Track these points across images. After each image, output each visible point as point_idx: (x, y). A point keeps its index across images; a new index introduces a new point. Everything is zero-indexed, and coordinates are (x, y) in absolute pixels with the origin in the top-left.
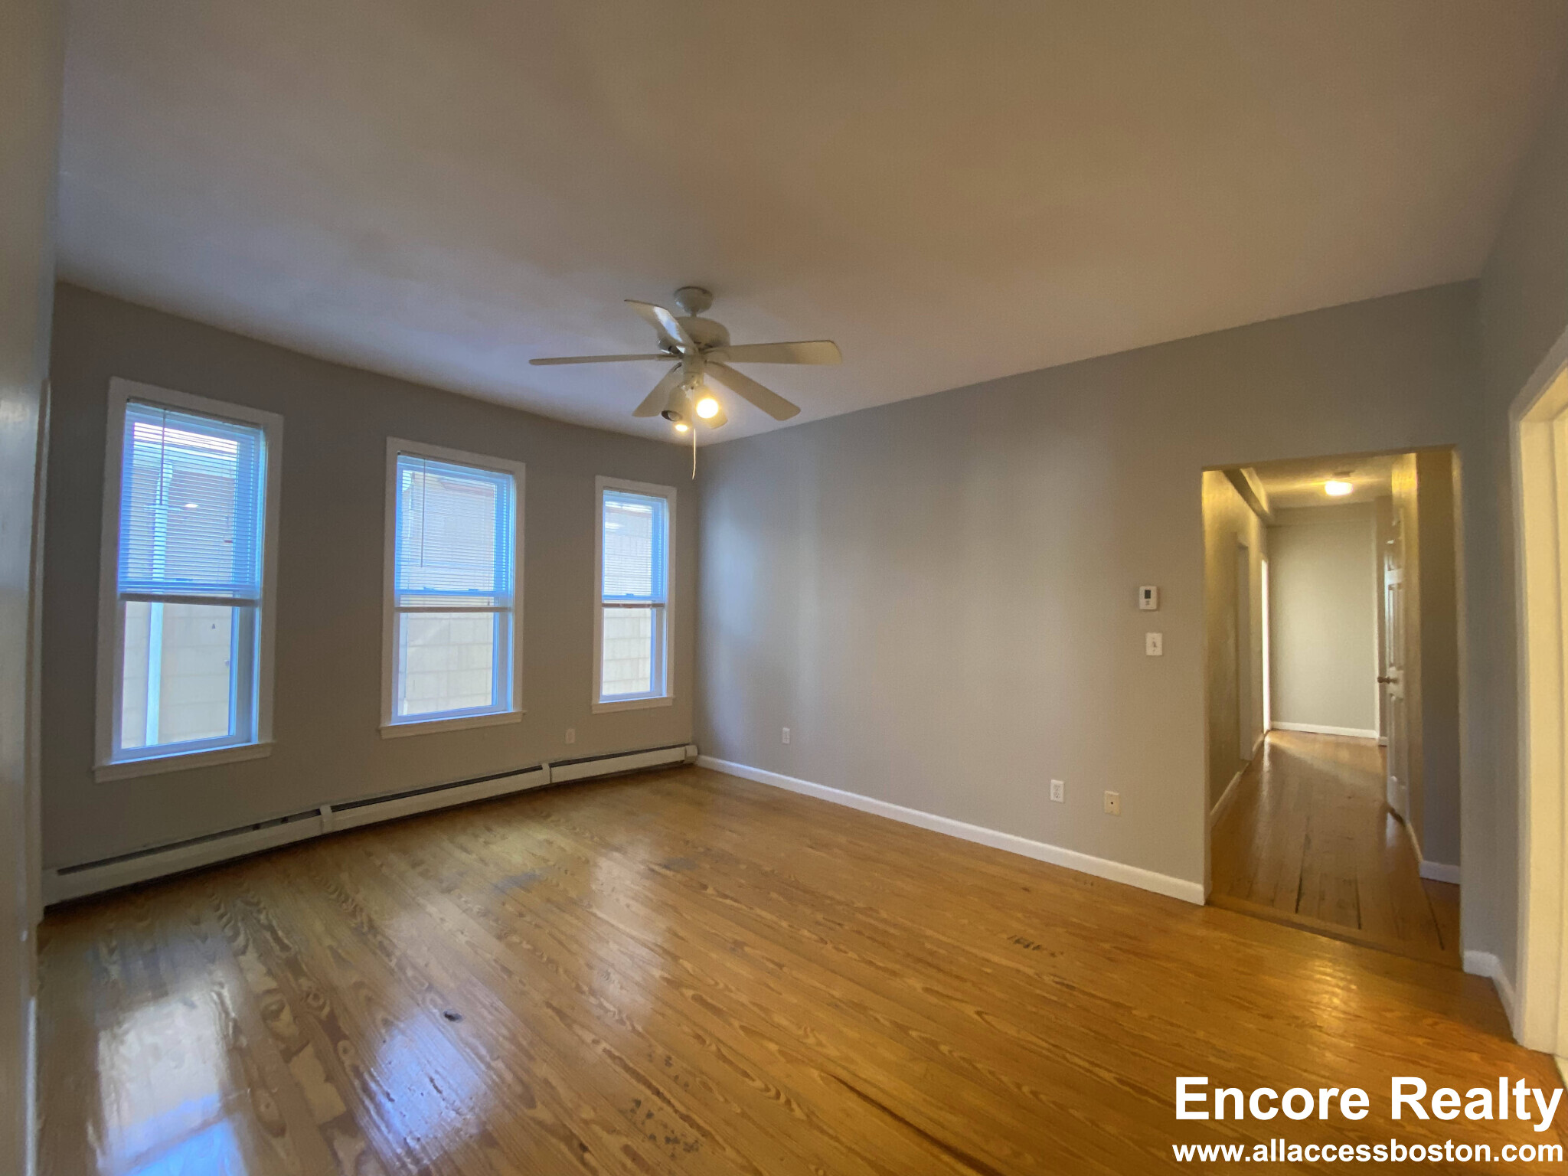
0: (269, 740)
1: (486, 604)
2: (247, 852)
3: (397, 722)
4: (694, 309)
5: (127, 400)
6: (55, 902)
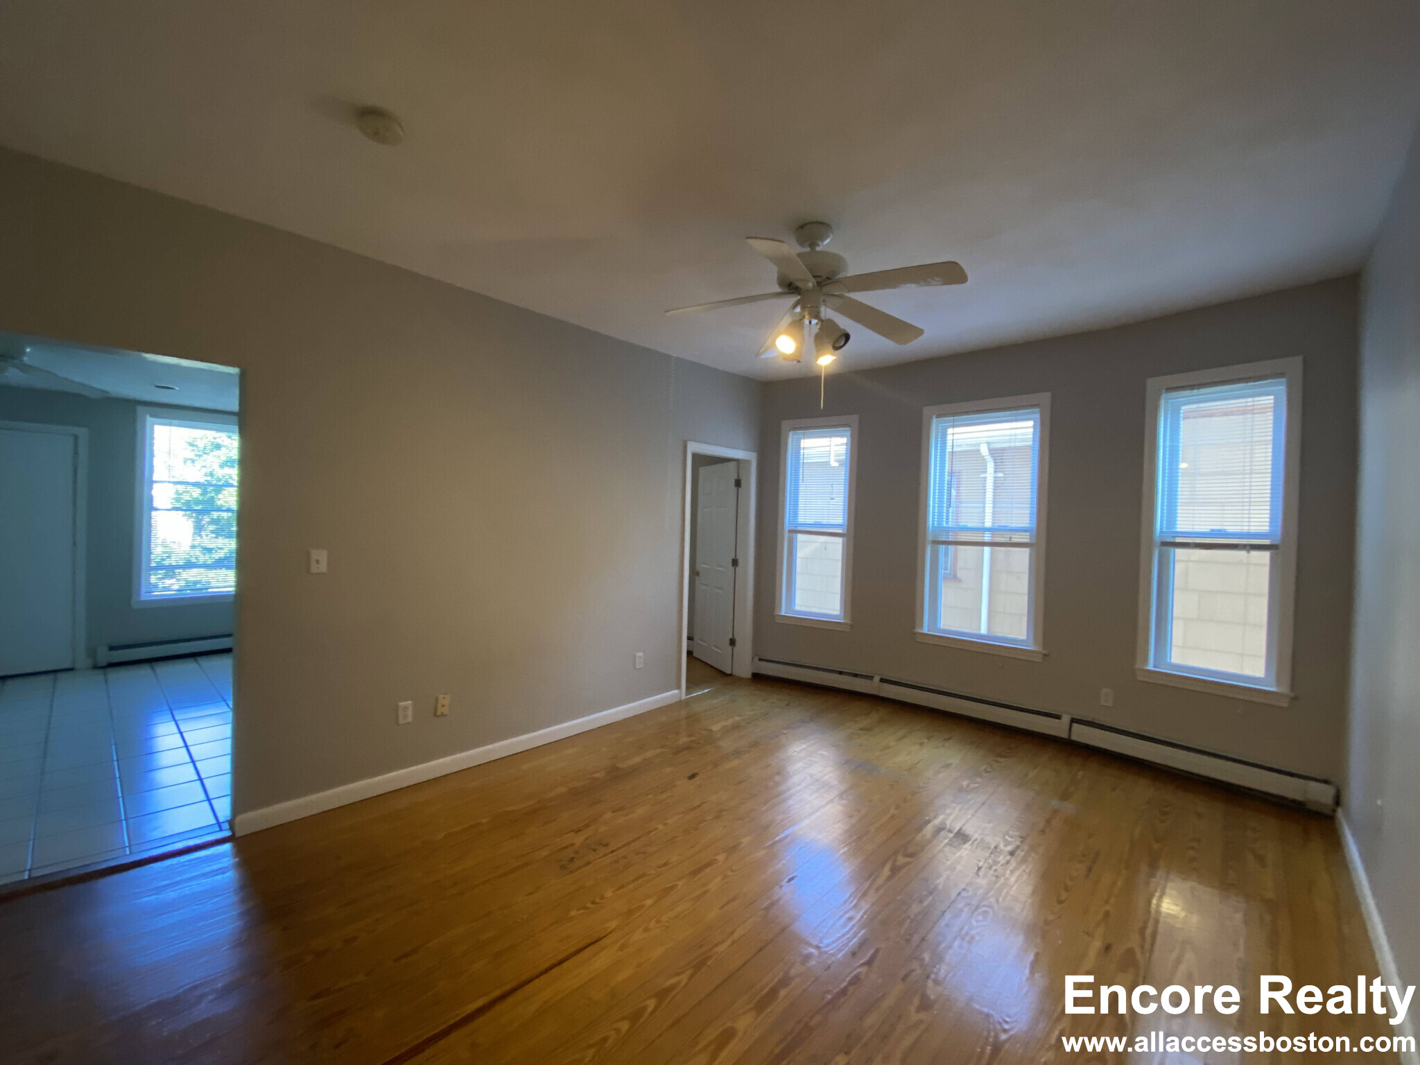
0: (849, 622)
1: (1008, 539)
2: (840, 687)
3: (929, 631)
4: (813, 245)
5: (790, 431)
6: (756, 672)
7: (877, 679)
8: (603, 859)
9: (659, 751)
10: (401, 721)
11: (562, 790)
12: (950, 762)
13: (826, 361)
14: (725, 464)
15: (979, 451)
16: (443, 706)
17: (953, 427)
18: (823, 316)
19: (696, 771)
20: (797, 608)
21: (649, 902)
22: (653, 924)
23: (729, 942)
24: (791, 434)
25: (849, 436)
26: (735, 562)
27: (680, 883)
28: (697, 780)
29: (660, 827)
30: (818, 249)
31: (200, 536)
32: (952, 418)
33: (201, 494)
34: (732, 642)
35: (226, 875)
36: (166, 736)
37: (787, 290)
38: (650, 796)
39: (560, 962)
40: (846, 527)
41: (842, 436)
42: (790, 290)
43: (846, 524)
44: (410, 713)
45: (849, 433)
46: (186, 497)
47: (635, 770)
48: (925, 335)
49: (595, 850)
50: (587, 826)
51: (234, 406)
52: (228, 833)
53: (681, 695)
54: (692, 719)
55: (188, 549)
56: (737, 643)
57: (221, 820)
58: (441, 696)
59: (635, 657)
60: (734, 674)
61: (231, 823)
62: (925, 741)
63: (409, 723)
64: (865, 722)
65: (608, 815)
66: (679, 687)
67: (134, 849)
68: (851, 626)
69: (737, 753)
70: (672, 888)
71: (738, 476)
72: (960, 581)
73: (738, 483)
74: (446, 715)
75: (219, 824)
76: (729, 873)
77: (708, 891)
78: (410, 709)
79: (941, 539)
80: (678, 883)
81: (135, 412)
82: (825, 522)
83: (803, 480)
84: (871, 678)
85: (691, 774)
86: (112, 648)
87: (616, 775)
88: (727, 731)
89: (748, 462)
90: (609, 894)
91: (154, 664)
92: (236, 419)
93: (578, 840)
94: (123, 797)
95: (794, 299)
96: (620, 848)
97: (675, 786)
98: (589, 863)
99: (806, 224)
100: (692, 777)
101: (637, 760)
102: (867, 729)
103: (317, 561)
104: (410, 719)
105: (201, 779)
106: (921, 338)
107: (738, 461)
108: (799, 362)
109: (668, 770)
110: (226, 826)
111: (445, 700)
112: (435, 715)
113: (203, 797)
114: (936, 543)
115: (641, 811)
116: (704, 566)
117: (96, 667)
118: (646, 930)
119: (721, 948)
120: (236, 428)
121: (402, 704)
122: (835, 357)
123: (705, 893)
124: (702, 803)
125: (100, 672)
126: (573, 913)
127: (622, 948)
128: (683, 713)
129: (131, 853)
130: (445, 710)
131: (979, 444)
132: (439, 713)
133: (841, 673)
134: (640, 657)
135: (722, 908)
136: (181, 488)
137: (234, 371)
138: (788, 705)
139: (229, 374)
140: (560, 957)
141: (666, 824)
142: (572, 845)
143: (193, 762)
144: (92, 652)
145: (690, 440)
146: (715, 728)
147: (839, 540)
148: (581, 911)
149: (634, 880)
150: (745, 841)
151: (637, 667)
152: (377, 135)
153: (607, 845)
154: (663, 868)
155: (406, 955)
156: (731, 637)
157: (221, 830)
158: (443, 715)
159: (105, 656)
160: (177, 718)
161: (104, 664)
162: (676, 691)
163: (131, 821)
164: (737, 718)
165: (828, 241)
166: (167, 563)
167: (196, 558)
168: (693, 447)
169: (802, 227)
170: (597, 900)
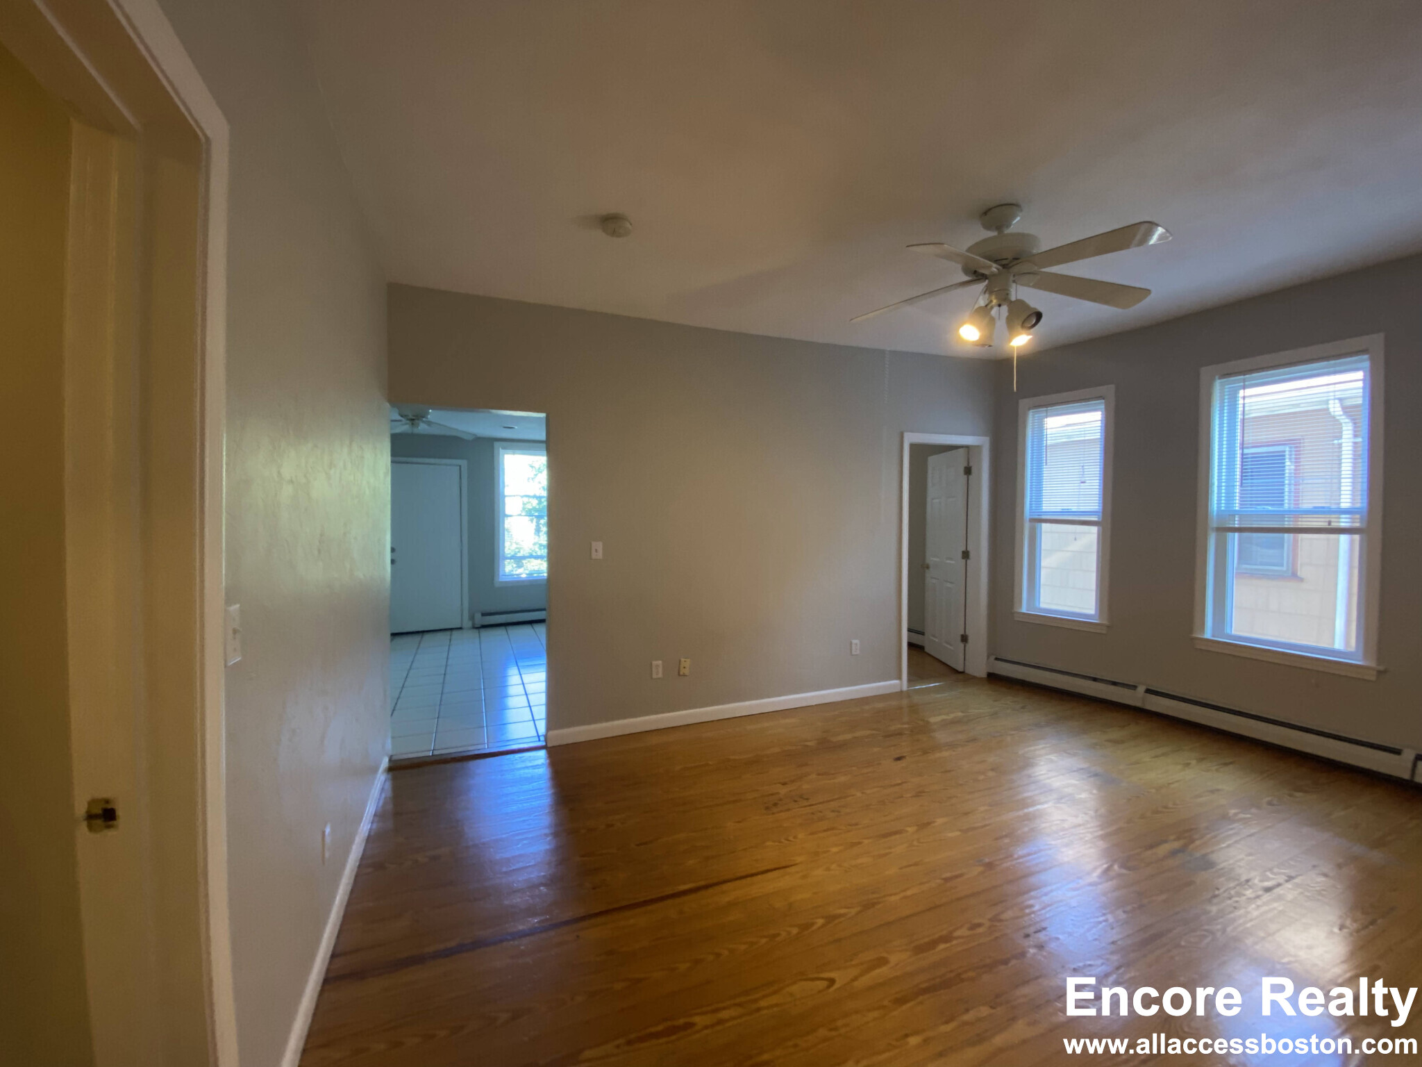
0: (1106, 623)
3: (1213, 636)
4: (999, 228)
5: (1029, 409)
6: (991, 671)
7: (1141, 689)
8: (803, 809)
9: (868, 732)
10: (654, 676)
11: (777, 750)
12: (1220, 787)
13: (1021, 341)
14: (953, 451)
15: (1327, 409)
16: (684, 667)
17: (1244, 388)
18: (1013, 298)
19: (904, 755)
20: (1043, 605)
21: (834, 850)
22: (834, 866)
23: (902, 895)
24: (1031, 413)
25: (1103, 410)
26: (966, 555)
27: (866, 841)
28: (902, 763)
29: (859, 794)
30: (1007, 231)
31: (539, 536)
32: (1242, 377)
33: (538, 504)
34: (964, 639)
35: (540, 770)
36: (513, 678)
37: (975, 278)
38: (854, 768)
39: (752, 875)
40: (1101, 514)
41: (1096, 410)
42: (977, 276)
43: (1101, 510)
44: (660, 670)
45: (1103, 407)
46: (529, 506)
47: (843, 745)
48: (1152, 295)
49: (796, 801)
50: (793, 781)
51: (543, 437)
52: (544, 744)
53: (901, 685)
54: (914, 709)
55: (531, 546)
56: (970, 640)
57: (540, 734)
58: (683, 660)
59: (851, 644)
60: (967, 671)
61: (546, 737)
62: (1194, 762)
63: (659, 678)
64: (1116, 734)
65: (814, 776)
66: (899, 678)
67: (490, 745)
68: (1108, 627)
69: (951, 746)
70: (860, 843)
71: (968, 463)
72: (1301, 580)
73: (968, 471)
74: (686, 676)
75: (539, 736)
76: (915, 843)
77: (891, 853)
78: (661, 666)
79: (1228, 526)
80: (864, 841)
81: (493, 447)
82: (1074, 509)
83: (1046, 463)
84: (1134, 687)
85: (898, 756)
86: (484, 615)
87: (826, 745)
88: (945, 725)
89: (978, 448)
90: (800, 836)
91: (507, 627)
92: (544, 445)
93: (783, 791)
94: (486, 712)
95: (982, 286)
96: (815, 804)
97: (880, 764)
98: (788, 810)
99: (990, 209)
100: (899, 759)
101: (848, 736)
102: (1116, 742)
103: (596, 551)
104: (660, 675)
105: (530, 706)
106: (1148, 300)
107: (967, 447)
108: (990, 346)
109: (876, 750)
110: (542, 738)
111: (686, 663)
112: (679, 675)
113: (531, 718)
114: (1224, 530)
115: (842, 779)
116: (935, 559)
117: (474, 627)
118: (828, 869)
119: (893, 898)
120: (545, 452)
121: (655, 663)
122: (1030, 337)
123: (887, 854)
124: (903, 783)
125: (476, 631)
126: (768, 843)
127: (804, 877)
128: (905, 702)
129: (488, 747)
130: (687, 671)
131: (1327, 402)
132: (681, 673)
133: (1095, 679)
134: (856, 644)
135: (901, 868)
136: (526, 500)
137: (543, 415)
138: (1023, 708)
139: (539, 418)
140: (754, 871)
141: (863, 793)
142: (778, 793)
143: (526, 694)
144: (472, 618)
145: (907, 431)
146: (932, 720)
147: (1094, 529)
148: (776, 844)
149: (825, 831)
150: (940, 821)
151: (854, 653)
152: (614, 233)
153: (807, 799)
154: (854, 827)
155: (645, 843)
156: (962, 633)
157: (539, 740)
158: (684, 675)
159: (479, 620)
160: (519, 664)
161: (479, 626)
162: (896, 682)
163: (489, 728)
164: (960, 714)
165: (1018, 218)
166: (519, 555)
167: (536, 553)
168: (910, 438)
169: (985, 213)
170: (791, 838)
